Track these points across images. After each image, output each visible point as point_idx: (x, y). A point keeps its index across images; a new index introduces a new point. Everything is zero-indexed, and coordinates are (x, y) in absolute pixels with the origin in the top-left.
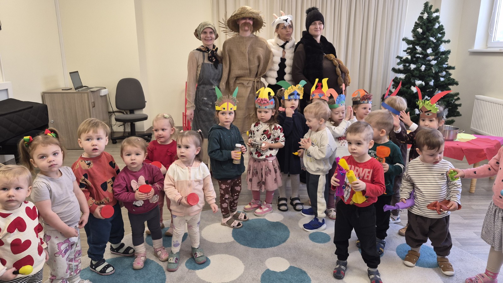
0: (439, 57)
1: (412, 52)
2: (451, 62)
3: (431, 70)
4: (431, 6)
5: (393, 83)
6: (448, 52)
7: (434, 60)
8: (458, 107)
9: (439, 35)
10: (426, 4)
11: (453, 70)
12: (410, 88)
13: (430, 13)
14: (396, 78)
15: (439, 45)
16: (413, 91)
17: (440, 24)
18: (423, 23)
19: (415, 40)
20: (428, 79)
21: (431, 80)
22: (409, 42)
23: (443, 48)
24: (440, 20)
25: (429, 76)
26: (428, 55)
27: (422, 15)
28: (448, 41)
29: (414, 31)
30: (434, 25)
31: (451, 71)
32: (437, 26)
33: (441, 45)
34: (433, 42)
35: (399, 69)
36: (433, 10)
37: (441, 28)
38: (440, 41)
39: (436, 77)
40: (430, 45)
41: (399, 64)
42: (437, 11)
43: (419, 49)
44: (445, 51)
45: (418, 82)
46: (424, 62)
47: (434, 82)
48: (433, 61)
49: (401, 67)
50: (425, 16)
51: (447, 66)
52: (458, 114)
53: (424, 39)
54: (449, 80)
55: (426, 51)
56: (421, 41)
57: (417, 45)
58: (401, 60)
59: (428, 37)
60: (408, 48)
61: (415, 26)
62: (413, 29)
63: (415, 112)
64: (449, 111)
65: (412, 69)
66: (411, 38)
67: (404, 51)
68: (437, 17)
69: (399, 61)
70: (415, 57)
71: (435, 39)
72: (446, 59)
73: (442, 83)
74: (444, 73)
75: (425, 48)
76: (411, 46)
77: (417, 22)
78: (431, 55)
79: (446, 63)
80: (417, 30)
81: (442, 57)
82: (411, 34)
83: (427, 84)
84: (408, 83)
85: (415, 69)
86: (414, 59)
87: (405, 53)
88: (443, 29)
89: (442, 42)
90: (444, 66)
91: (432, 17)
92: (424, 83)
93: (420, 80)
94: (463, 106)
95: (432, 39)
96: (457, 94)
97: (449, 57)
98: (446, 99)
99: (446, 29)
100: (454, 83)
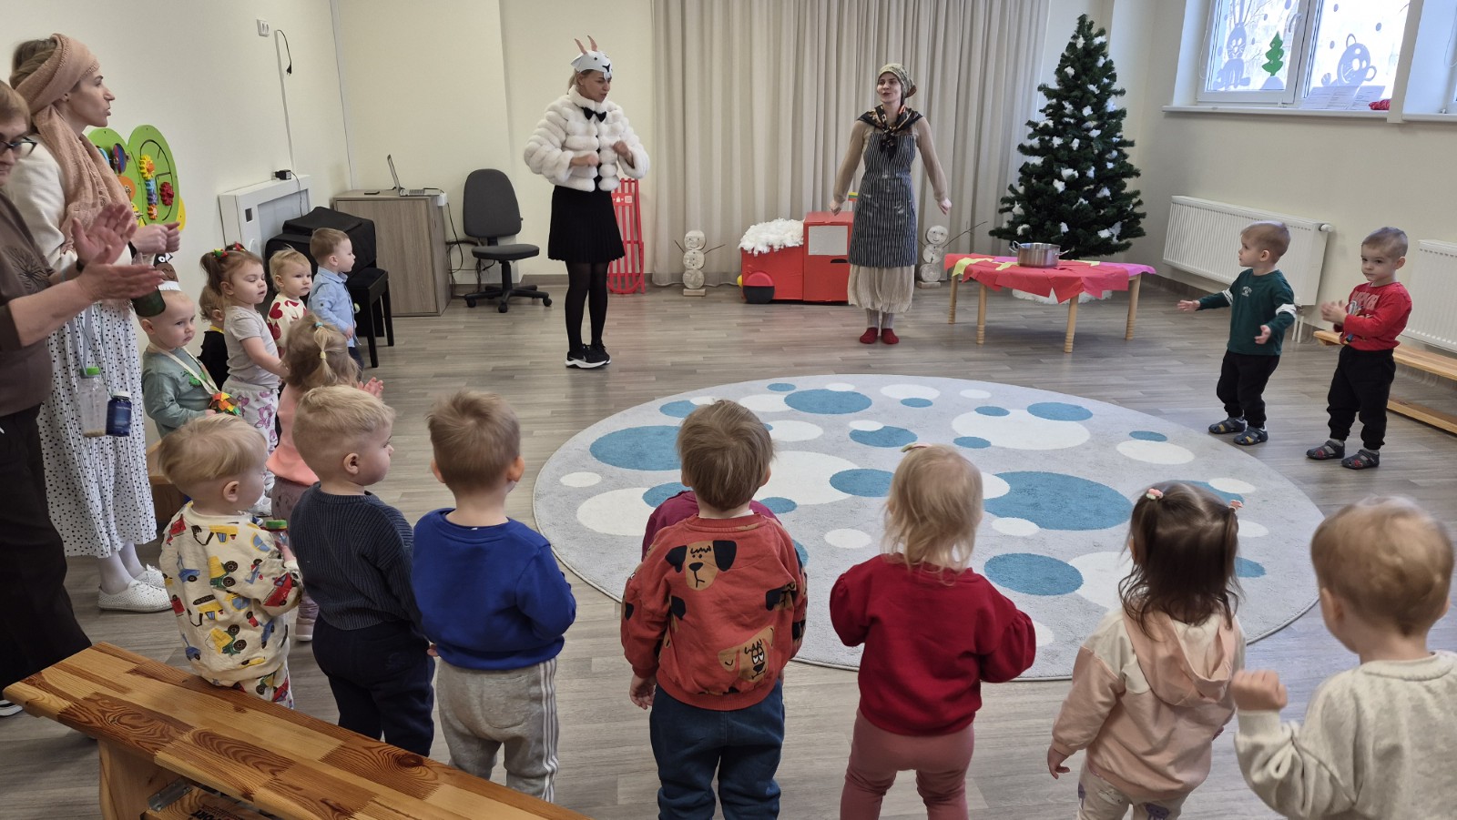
0: (1105, 123)
1: (1055, 112)
2: (1128, 130)
3: (1089, 149)
4: (1092, 23)
5: (1019, 175)
6: (1121, 114)
7: (1096, 128)
8: (1141, 220)
9: (1106, 81)
10: (1082, 19)
11: (1131, 148)
12: (1052, 183)
13: (1088, 38)
14: (1026, 164)
15: (1105, 101)
16: (1056, 189)
17: (1108, 59)
18: (1076, 56)
19: (1061, 90)
20: (1084, 166)
21: (1089, 168)
22: (1049, 93)
23: (1112, 104)
24: (1108, 50)
25: (1086, 160)
26: (1084, 120)
27: (1074, 42)
28: (1122, 92)
29: (1060, 71)
30: (1097, 60)
31: (1126, 150)
32: (1101, 62)
33: (1109, 100)
34: (1093, 92)
35: (1031, 147)
36: (1094, 31)
37: (1108, 66)
38: (1106, 92)
39: (1099, 162)
40: (1089, 99)
41: (1031, 137)
42: (1102, 33)
43: (1068, 107)
44: (1115, 111)
45: (1067, 172)
46: (1077, 134)
47: (1095, 171)
48: (1094, 131)
49: (1035, 142)
50: (1081, 42)
51: (1118, 140)
52: (1140, 233)
53: (1078, 87)
54: (1121, 167)
55: (1082, 112)
56: (1071, 92)
57: (1066, 99)
58: (1034, 130)
59: (1085, 84)
60: (1049, 106)
61: (1061, 61)
62: (1057, 67)
63: (1060, 228)
64: (1122, 226)
65: (1056, 146)
66: (1053, 84)
67: (1041, 111)
68: (1103, 46)
69: (1031, 130)
70: (1061, 123)
71: (1098, 87)
72: (1118, 127)
73: (1110, 174)
74: (1115, 153)
76: (1054, 101)
77: (1066, 54)
78: (1089, 118)
79: (1118, 134)
80: (1066, 70)
81: (1110, 122)
82: (1055, 77)
83: (1082, 174)
84: (1048, 173)
85: (1060, 146)
86: (1060, 127)
87: (1044, 114)
88: (1112, 69)
89: (1110, 93)
90: (1115, 139)
91: (1092, 44)
92: (1076, 174)
93: (1070, 167)
94: (1147, 216)
95: (1092, 87)
96: (1137, 193)
97: (1124, 122)
98: (1117, 203)
99: (1118, 69)
100: (1131, 172)
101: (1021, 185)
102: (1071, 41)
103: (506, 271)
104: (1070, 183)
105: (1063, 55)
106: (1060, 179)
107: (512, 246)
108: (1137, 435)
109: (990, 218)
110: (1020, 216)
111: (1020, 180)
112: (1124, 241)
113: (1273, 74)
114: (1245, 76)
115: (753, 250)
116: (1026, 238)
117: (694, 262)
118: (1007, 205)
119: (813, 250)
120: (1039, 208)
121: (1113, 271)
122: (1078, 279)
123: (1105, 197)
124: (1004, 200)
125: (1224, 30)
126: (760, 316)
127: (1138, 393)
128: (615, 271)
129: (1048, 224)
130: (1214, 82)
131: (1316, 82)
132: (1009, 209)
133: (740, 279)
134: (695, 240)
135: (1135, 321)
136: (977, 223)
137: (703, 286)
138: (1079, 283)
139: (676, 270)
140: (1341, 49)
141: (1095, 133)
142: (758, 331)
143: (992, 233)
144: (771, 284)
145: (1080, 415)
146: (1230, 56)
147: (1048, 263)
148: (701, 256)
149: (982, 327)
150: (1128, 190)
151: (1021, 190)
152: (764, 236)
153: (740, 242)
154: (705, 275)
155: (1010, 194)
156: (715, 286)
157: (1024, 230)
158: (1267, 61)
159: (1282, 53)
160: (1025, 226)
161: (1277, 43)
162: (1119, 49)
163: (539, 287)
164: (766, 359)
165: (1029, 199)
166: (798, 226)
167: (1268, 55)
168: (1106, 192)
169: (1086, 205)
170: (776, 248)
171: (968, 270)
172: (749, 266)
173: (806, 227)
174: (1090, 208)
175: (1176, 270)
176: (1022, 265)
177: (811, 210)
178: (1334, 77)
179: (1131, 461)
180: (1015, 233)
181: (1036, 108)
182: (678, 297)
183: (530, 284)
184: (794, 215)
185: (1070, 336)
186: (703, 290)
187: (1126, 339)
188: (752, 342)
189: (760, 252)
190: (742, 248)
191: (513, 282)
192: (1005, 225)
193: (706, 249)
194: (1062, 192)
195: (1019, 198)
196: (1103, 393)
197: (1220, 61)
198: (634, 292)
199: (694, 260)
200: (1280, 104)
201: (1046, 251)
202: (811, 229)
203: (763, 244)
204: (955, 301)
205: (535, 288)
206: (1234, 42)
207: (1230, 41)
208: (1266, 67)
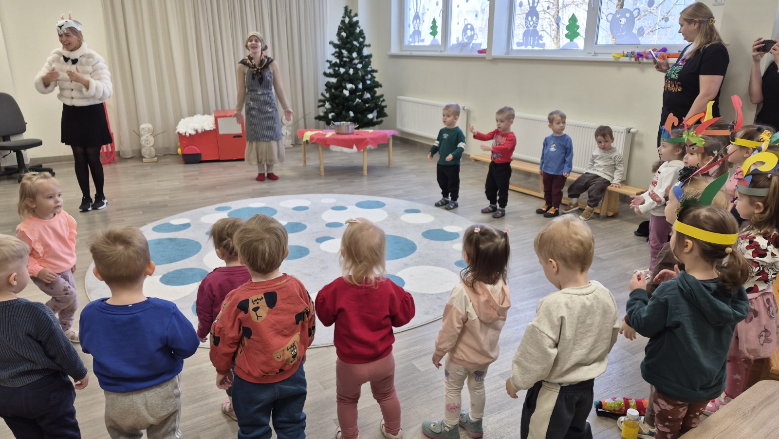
0: (363, 61)
1: (339, 55)
2: (374, 65)
3: (358, 74)
4: (351, 11)
5: (325, 88)
6: (370, 56)
7: (360, 63)
8: (385, 109)
9: (361, 40)
10: (346, 8)
12: (342, 92)
13: (350, 18)
14: (328, 82)
15: (362, 49)
16: (345, 95)
18: (345, 27)
19: (340, 44)
20: (357, 82)
21: (359, 84)
22: (335, 46)
23: (366, 51)
24: (360, 24)
25: (357, 80)
26: (353, 59)
27: (344, 19)
28: (369, 46)
29: (339, 34)
30: (356, 29)
31: (375, 74)
32: (358, 30)
33: (364, 49)
34: (356, 46)
35: (330, 73)
36: (352, 14)
37: (361, 32)
38: (362, 45)
39: (363, 81)
40: (355, 49)
41: (329, 68)
42: (356, 15)
43: (345, 52)
44: (367, 55)
45: (349, 86)
46: (351, 66)
47: (362, 85)
49: (331, 71)
50: (347, 20)
51: (371, 69)
52: (385, 115)
53: (348, 43)
54: (374, 83)
55: (352, 55)
56: (346, 45)
57: (344, 48)
58: (330, 64)
59: (352, 41)
60: (336, 52)
61: (339, 29)
62: (337, 32)
63: (349, 114)
64: (377, 112)
65: (342, 73)
66: (337, 42)
68: (357, 22)
69: (328, 65)
70: (342, 61)
71: (358, 43)
72: (369, 63)
73: (369, 86)
74: (369, 76)
75: (350, 52)
76: (338, 49)
77: (341, 26)
78: (356, 58)
79: (370, 66)
80: (341, 34)
81: (366, 60)
82: (337, 37)
83: (357, 87)
84: (339, 87)
85: (344, 72)
86: (342, 63)
87: (334, 56)
88: (363, 34)
89: (364, 46)
90: (369, 69)
91: (352, 21)
92: (354, 87)
93: (350, 82)
94: (388, 107)
95: (355, 43)
96: (382, 96)
97: (372, 60)
98: (374, 101)
99: (366, 33)
100: (378, 85)
101: (327, 93)
102: (342, 19)
103: (20, 157)
104: (352, 92)
105: (339, 26)
106: (346, 89)
107: (22, 140)
108: (408, 211)
109: (313, 111)
110: (329, 109)
111: (326, 90)
112: (379, 120)
114: (422, 38)
115: (185, 133)
116: (335, 119)
117: (148, 142)
118: (321, 103)
119: (222, 132)
120: (337, 105)
121: (380, 134)
122: (365, 139)
123: (368, 98)
124: (320, 101)
125: (411, 14)
126: (197, 171)
127: (401, 192)
128: (105, 150)
129: (344, 112)
130: (408, 40)
131: (453, 41)
132: (323, 106)
133: (179, 151)
134: (147, 129)
135: (392, 158)
136: (306, 113)
137: (156, 156)
138: (366, 141)
139: (136, 147)
140: (462, 26)
141: (360, 66)
142: (198, 179)
143: (316, 118)
144: (199, 152)
145: (380, 205)
146: (414, 28)
147: (350, 132)
148: (152, 139)
149: (322, 166)
150: (378, 94)
151: (327, 95)
152: (189, 125)
153: (176, 129)
154: (155, 149)
155: (322, 98)
156: (163, 155)
157: (332, 116)
158: (431, 31)
159: (437, 27)
160: (333, 114)
161: (434, 22)
162: (364, 23)
163: (43, 165)
164: (209, 194)
165: (333, 99)
166: (211, 119)
167: (432, 28)
168: (367, 96)
169: (360, 103)
170: (200, 131)
171: (312, 138)
172: (184, 142)
173: (216, 118)
174: (362, 103)
175: (403, 132)
176: (338, 134)
177: (215, 109)
178: (461, 39)
179: (409, 224)
180: (328, 117)
181: (329, 53)
182: (140, 164)
183: (35, 164)
184: (206, 112)
185: (365, 168)
186: (156, 158)
187: (389, 167)
188: (196, 185)
189: (190, 134)
190: (179, 133)
191: (26, 163)
192: (322, 114)
193: (154, 134)
194: (348, 96)
195: (328, 100)
196: (387, 194)
197: (410, 30)
198: (110, 163)
199: (148, 143)
200: (439, 51)
201: (348, 126)
202: (219, 119)
203: (191, 129)
204: (305, 155)
205: (41, 166)
206: (415, 21)
207: (413, 21)
208: (431, 33)
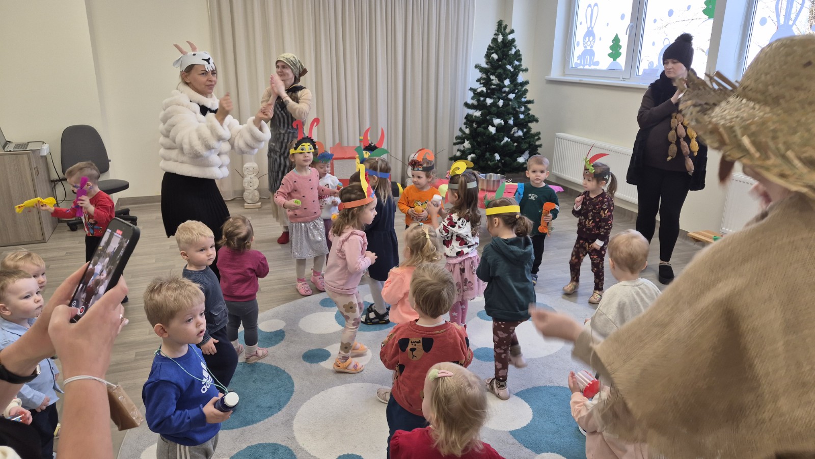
0: (517, 89)
1: (487, 82)
3: (509, 106)
4: (506, 26)
5: (465, 121)
6: (527, 83)
7: (513, 92)
8: (539, 148)
9: (516, 63)
10: (500, 24)
11: (532, 104)
12: (487, 128)
13: (505, 35)
14: (469, 115)
15: (517, 76)
16: (490, 132)
17: (517, 49)
18: (498, 47)
19: (489, 68)
20: (507, 117)
21: (510, 118)
22: (482, 70)
23: (521, 78)
24: (516, 43)
25: (509, 114)
26: (503, 87)
27: (496, 37)
28: (526, 70)
29: (488, 56)
30: (511, 49)
31: (529, 106)
32: (513, 51)
33: (519, 75)
34: (510, 70)
35: (473, 104)
36: (508, 31)
37: (517, 52)
38: (518, 69)
39: (515, 114)
40: (507, 74)
41: (473, 98)
42: (512, 32)
43: (494, 80)
44: (523, 82)
45: (497, 121)
46: (500, 96)
47: (513, 121)
49: (475, 102)
50: (500, 38)
51: (525, 100)
53: (500, 67)
54: (528, 117)
55: (503, 82)
56: (496, 69)
57: (493, 74)
58: (474, 93)
59: (505, 65)
60: (482, 78)
61: (488, 49)
62: (486, 53)
63: (495, 157)
65: (488, 104)
66: (484, 65)
67: (476, 81)
68: (513, 40)
69: (472, 94)
70: (489, 89)
71: (513, 67)
72: (524, 92)
73: (522, 122)
74: (523, 109)
75: (501, 78)
76: (485, 75)
77: (491, 45)
78: (508, 86)
79: (525, 96)
80: (492, 55)
81: (519, 89)
82: (485, 60)
83: (506, 122)
84: (485, 122)
85: (492, 104)
86: (490, 92)
87: (479, 84)
88: (520, 55)
89: (519, 71)
90: (523, 100)
91: (507, 39)
92: (502, 122)
93: (498, 117)
94: (543, 146)
95: (509, 67)
96: (538, 133)
97: (528, 87)
98: (527, 140)
99: (524, 55)
100: (534, 119)
101: (466, 128)
102: (494, 37)
104: (499, 128)
105: (489, 46)
106: (493, 125)
109: (447, 149)
110: (468, 149)
111: (465, 124)
113: (615, 60)
114: (595, 60)
116: (476, 161)
118: (459, 141)
120: (479, 144)
123: (520, 136)
124: (457, 138)
125: (580, 32)
129: (488, 154)
130: (575, 60)
131: (644, 66)
132: (461, 144)
134: (251, 169)
136: (439, 151)
137: (259, 202)
139: (238, 188)
141: (512, 96)
143: (451, 159)
146: (585, 47)
148: (256, 181)
150: (533, 131)
151: (467, 131)
154: (260, 192)
155: (460, 134)
157: (472, 158)
158: (611, 51)
159: (620, 47)
160: (473, 155)
161: (616, 40)
162: (521, 41)
165: (473, 136)
167: (611, 48)
168: (519, 133)
169: (509, 142)
174: (512, 144)
175: (559, 178)
181: (472, 80)
182: (241, 210)
186: (260, 204)
194: (494, 134)
195: (467, 137)
197: (578, 51)
199: (251, 184)
200: (619, 79)
205: (127, 212)
206: (587, 38)
207: (584, 38)
208: (610, 55)
